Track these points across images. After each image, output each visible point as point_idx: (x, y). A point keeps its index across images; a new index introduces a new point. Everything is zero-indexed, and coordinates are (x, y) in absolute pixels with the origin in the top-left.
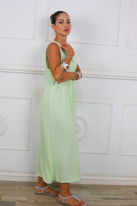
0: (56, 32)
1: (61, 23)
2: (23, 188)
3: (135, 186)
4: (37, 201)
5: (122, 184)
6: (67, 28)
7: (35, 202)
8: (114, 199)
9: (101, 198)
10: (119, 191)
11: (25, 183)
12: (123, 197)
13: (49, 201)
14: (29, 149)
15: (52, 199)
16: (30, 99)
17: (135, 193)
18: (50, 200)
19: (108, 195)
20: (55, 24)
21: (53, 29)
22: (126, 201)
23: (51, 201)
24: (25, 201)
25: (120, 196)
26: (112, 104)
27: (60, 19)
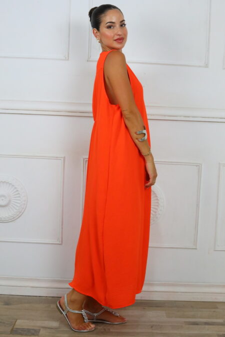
0: (101, 42)
1: (109, 27)
5: (221, 299)
6: (121, 37)
8: (206, 324)
10: (214, 311)
14: (62, 242)
19: (196, 318)
20: (98, 29)
21: (96, 37)
26: (201, 165)
27: (108, 21)
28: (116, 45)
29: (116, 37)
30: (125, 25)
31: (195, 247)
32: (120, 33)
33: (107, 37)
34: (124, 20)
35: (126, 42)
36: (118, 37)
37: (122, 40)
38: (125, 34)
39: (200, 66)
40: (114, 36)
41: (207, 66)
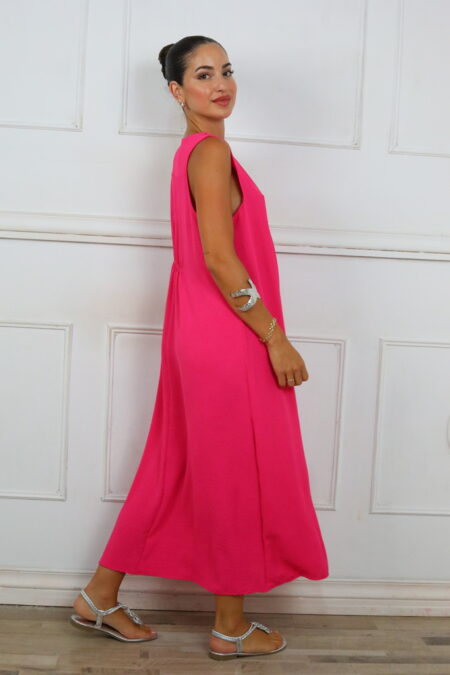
1: (202, 77)
2: (46, 624)
3: (423, 618)
4: (89, 670)
5: (383, 610)
6: (225, 94)
7: (83, 670)
8: (353, 659)
9: (310, 656)
10: (369, 635)
11: (54, 609)
12: (382, 654)
13: (132, 668)
14: (66, 495)
15: (142, 660)
16: (67, 329)
17: (423, 638)
18: (134, 663)
19: (331, 648)
21: (176, 97)
22: (392, 665)
23: (136, 667)
24: (51, 670)
25: (373, 649)
26: (345, 342)
27: (200, 65)
28: (215, 110)
29: (216, 96)
30: (231, 73)
31: (332, 507)
32: (222, 87)
33: (198, 95)
34: (229, 64)
35: (233, 105)
36: (220, 95)
37: (226, 100)
38: (233, 90)
39: (345, 147)
40: (211, 93)
41: (356, 146)
